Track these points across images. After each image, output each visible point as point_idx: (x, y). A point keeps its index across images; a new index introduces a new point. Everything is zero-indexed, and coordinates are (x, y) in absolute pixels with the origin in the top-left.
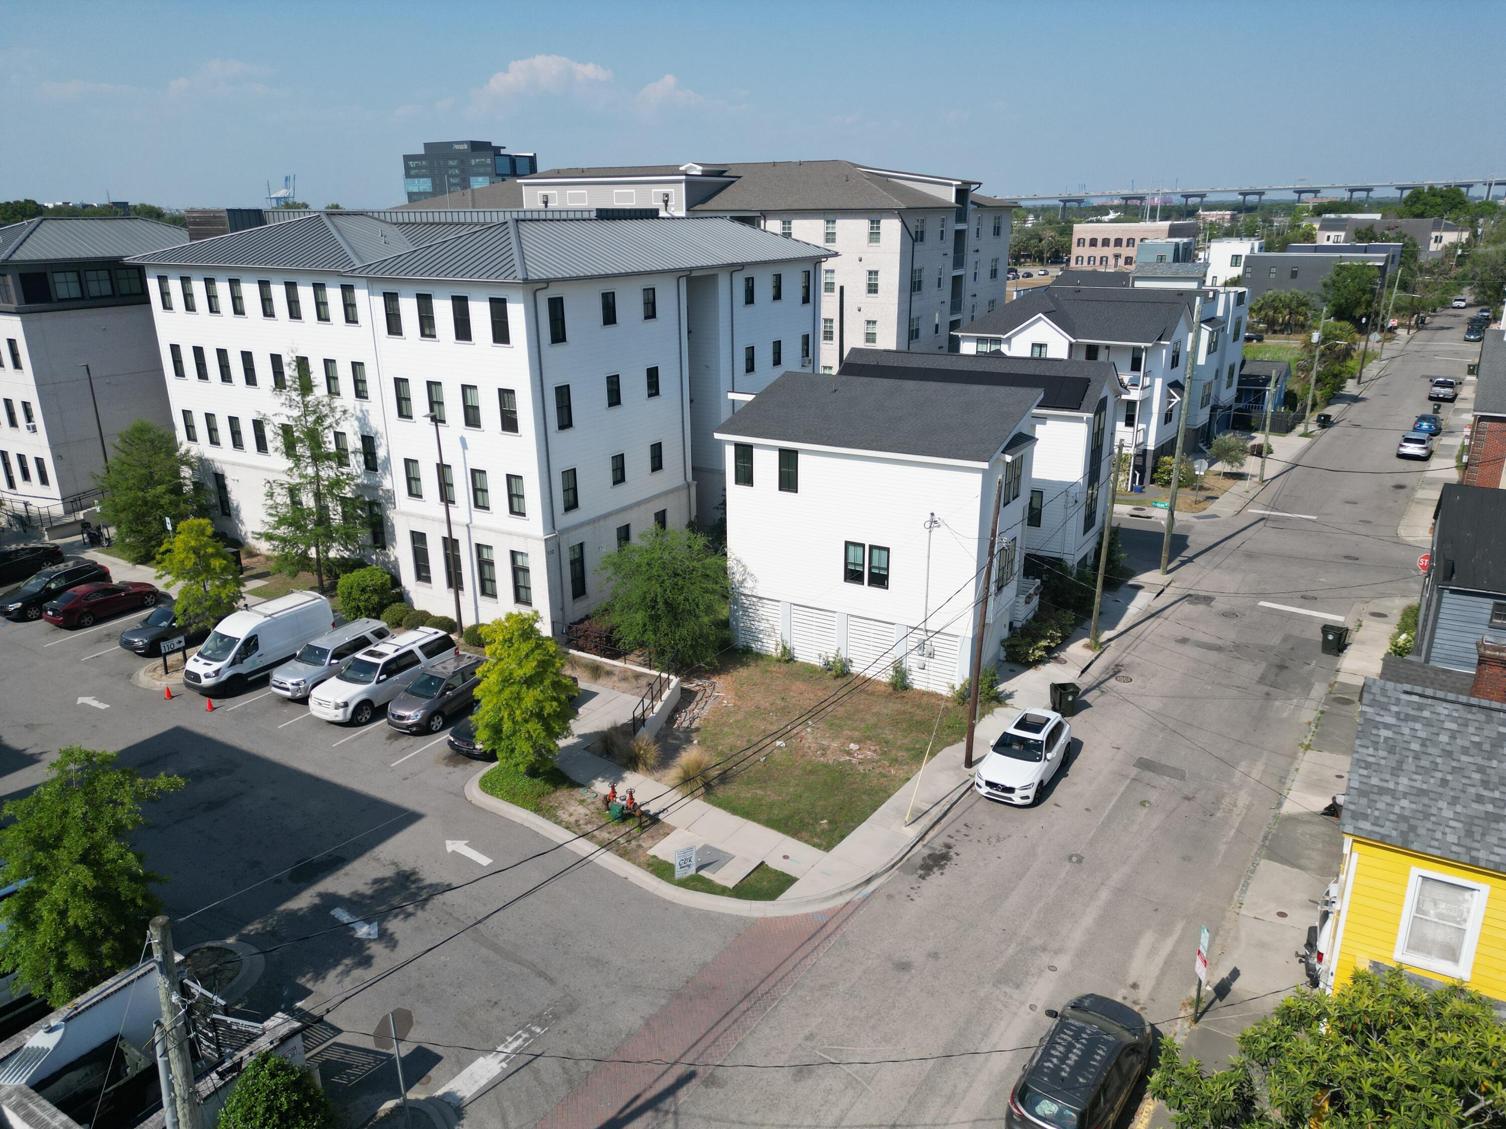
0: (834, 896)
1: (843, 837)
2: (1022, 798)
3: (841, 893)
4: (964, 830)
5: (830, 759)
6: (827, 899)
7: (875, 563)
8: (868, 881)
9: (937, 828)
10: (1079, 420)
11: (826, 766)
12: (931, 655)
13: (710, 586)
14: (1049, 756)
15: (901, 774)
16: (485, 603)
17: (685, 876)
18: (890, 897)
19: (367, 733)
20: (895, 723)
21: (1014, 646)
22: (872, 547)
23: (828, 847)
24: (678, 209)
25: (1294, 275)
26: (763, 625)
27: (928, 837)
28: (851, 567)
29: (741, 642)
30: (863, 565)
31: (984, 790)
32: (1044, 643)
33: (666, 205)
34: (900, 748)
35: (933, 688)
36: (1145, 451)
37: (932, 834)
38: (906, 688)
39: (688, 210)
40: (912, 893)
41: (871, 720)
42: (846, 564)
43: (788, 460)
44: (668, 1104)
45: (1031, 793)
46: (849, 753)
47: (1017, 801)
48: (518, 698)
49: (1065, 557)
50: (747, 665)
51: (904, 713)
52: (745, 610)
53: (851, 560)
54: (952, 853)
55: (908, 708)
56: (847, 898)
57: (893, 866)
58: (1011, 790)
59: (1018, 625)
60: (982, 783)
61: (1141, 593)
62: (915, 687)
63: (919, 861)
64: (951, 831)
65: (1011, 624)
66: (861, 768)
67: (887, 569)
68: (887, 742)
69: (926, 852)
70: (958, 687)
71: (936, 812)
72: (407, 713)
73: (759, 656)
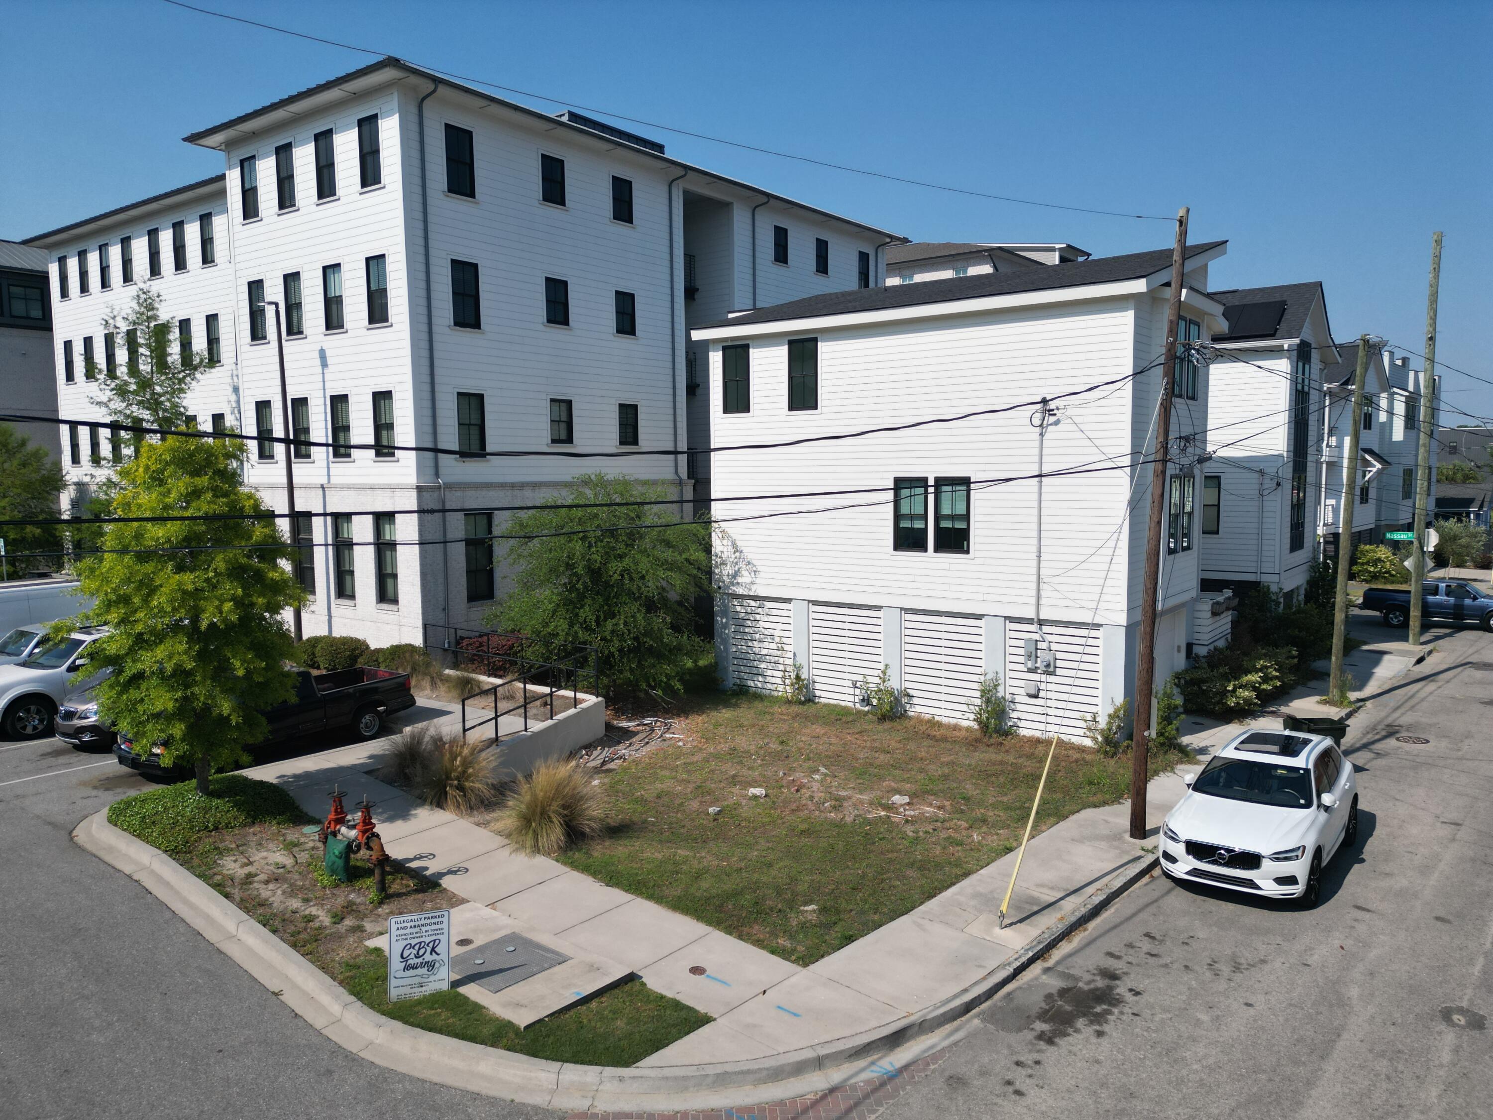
0: (799, 1069)
1: (849, 939)
2: (1281, 881)
3: (819, 1063)
4: (1146, 945)
5: (849, 815)
6: (777, 1074)
7: (946, 510)
8: (896, 1039)
9: (1078, 939)
10: (1275, 352)
11: (839, 825)
12: (1050, 670)
14: (1327, 799)
15: (994, 841)
18: (956, 1082)
20: (985, 775)
21: (1199, 682)
22: (940, 482)
23: (806, 960)
26: (766, 648)
27: (1056, 955)
28: (905, 524)
29: (731, 681)
30: (925, 517)
31: (1185, 865)
32: (1254, 678)
34: (994, 806)
35: (1054, 732)
36: (1336, 535)
37: (1065, 948)
38: (1007, 733)
40: (1020, 1078)
41: (935, 770)
42: (898, 517)
43: (803, 355)
45: (1300, 868)
46: (890, 807)
47: (1269, 888)
49: (1265, 579)
50: (736, 706)
51: (1002, 763)
52: (740, 623)
53: (905, 510)
54: (1121, 989)
55: (1010, 759)
56: (836, 1075)
57: (968, 1008)
58: (1251, 860)
59: (1202, 651)
60: (1178, 850)
62: (1023, 732)
63: (1036, 1002)
64: (1114, 943)
65: (1189, 646)
66: (909, 830)
67: (967, 517)
68: (967, 799)
69: (1054, 984)
70: (1103, 723)
71: (1073, 907)
72: (82, 708)
73: (758, 697)
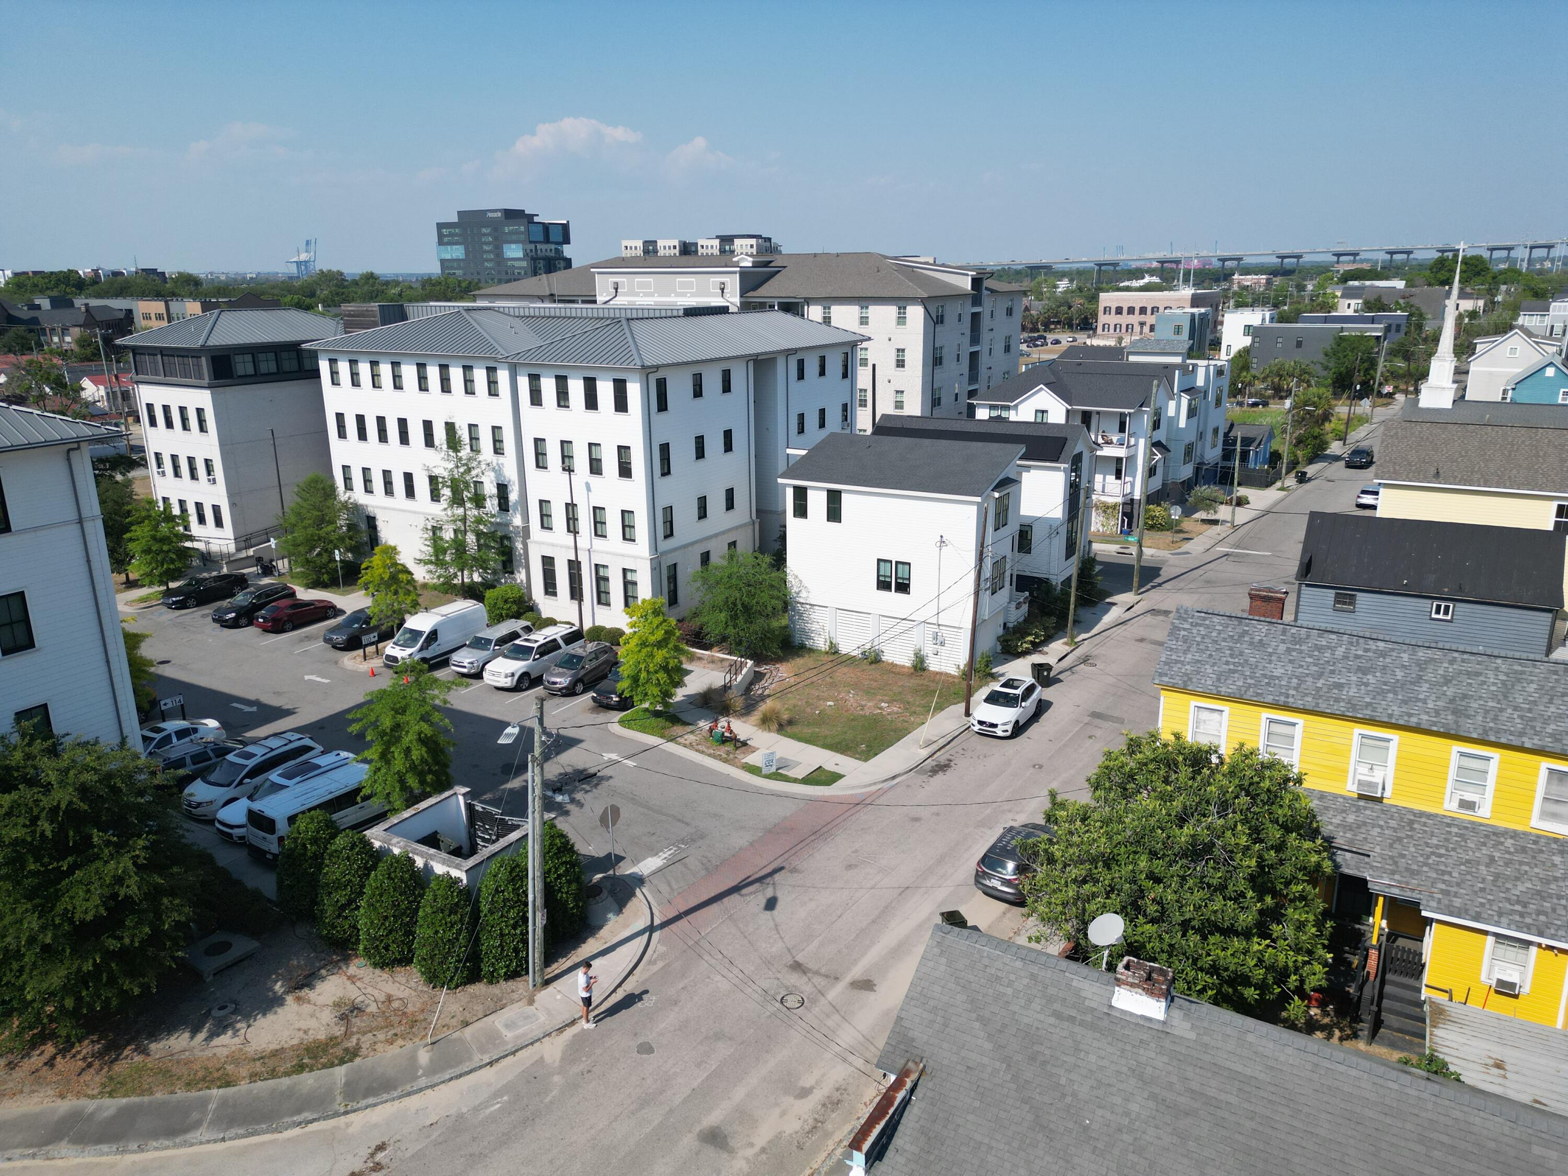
0: (870, 785)
1: (876, 754)
2: (1004, 731)
3: (875, 784)
4: (962, 752)
5: (867, 712)
6: (865, 786)
7: (900, 575)
8: (894, 778)
9: (943, 751)
10: (1058, 469)
11: (864, 716)
12: (943, 644)
13: (775, 593)
14: (1023, 704)
15: (918, 720)
16: (600, 610)
17: (768, 773)
18: (908, 786)
19: (528, 696)
20: (916, 691)
21: (1007, 641)
22: (897, 563)
23: (866, 760)
24: (733, 296)
25: (1299, 344)
26: (815, 627)
27: (935, 756)
28: (881, 578)
29: (797, 641)
30: (891, 577)
31: (977, 728)
32: (1030, 638)
33: (723, 292)
34: (918, 706)
35: (944, 669)
36: (1132, 500)
37: (938, 754)
38: (924, 669)
39: (741, 296)
40: (924, 785)
41: (896, 689)
42: (878, 576)
43: (834, 499)
44: (768, 880)
45: (1009, 728)
46: (881, 708)
47: (1000, 734)
48: (651, 656)
49: (1051, 577)
50: (803, 656)
51: (922, 685)
52: (801, 615)
53: (882, 573)
54: (952, 764)
55: (926, 682)
56: (879, 786)
57: (911, 770)
58: (995, 726)
59: (1010, 625)
60: (975, 723)
61: (1114, 608)
62: (931, 669)
63: (929, 768)
64: (952, 752)
65: (1005, 624)
66: (889, 717)
67: (909, 579)
68: (908, 703)
69: (935, 763)
70: (962, 667)
71: (942, 742)
72: (558, 680)
73: (811, 650)
